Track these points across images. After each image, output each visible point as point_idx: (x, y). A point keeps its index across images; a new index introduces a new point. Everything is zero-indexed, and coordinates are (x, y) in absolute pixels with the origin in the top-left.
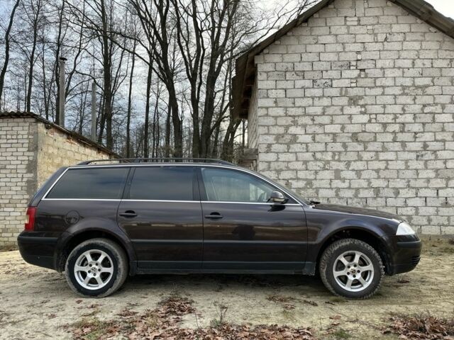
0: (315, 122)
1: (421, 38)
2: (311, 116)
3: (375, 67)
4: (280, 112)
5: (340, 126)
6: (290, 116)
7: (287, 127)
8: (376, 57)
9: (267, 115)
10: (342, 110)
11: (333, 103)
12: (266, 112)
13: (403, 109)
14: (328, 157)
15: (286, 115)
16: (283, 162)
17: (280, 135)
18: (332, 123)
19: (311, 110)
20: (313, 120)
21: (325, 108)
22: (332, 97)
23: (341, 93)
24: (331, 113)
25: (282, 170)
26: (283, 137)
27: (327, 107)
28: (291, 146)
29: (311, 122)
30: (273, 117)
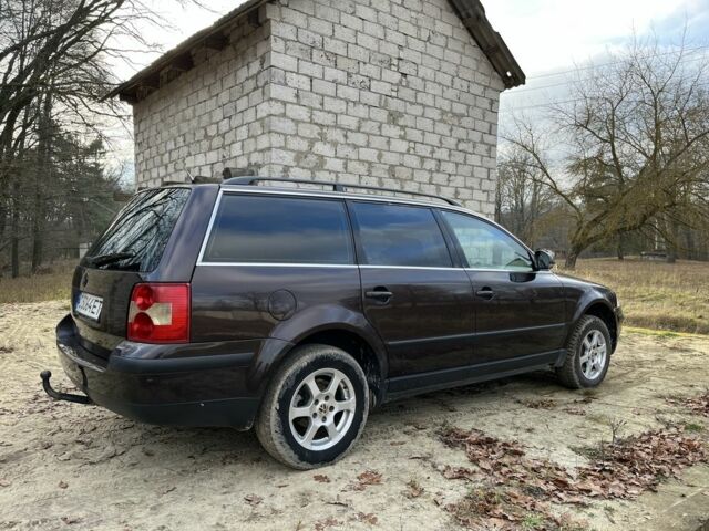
0: (348, 141)
1: (461, 50)
2: (343, 129)
3: (417, 76)
4: (303, 114)
5: (377, 152)
6: (316, 124)
7: (312, 142)
8: (418, 61)
9: (284, 115)
10: (380, 128)
11: (371, 116)
12: (282, 110)
13: (441, 142)
15: (312, 122)
17: (302, 152)
18: (368, 146)
19: (344, 121)
20: (346, 137)
21: (360, 120)
22: (370, 106)
23: (380, 102)
24: (367, 130)
26: (306, 157)
27: (364, 119)
28: (317, 173)
29: (342, 140)
30: (293, 120)
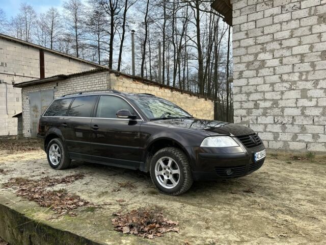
0: (283, 46)
2: (279, 40)
5: (309, 46)
6: (259, 44)
9: (239, 47)
10: (311, 29)
11: (302, 25)
12: (238, 45)
14: (295, 77)
15: (256, 44)
16: (253, 85)
17: (250, 62)
18: (300, 45)
19: (278, 36)
20: (281, 44)
21: (292, 31)
22: (300, 19)
23: (310, 13)
24: (299, 34)
25: (251, 93)
26: (253, 64)
27: (295, 29)
28: (260, 71)
29: (278, 47)
30: (244, 47)
